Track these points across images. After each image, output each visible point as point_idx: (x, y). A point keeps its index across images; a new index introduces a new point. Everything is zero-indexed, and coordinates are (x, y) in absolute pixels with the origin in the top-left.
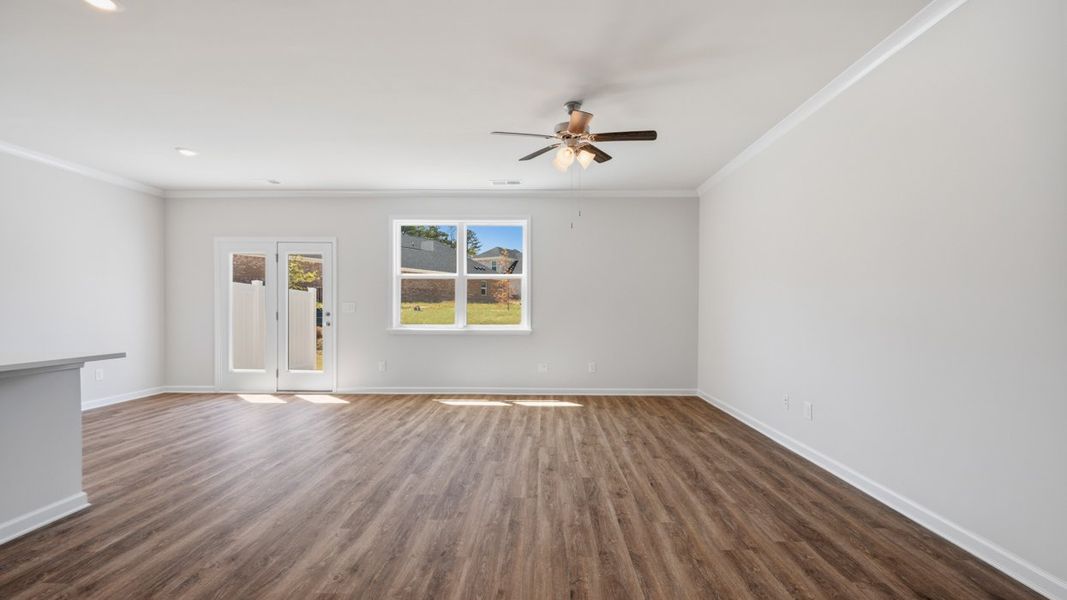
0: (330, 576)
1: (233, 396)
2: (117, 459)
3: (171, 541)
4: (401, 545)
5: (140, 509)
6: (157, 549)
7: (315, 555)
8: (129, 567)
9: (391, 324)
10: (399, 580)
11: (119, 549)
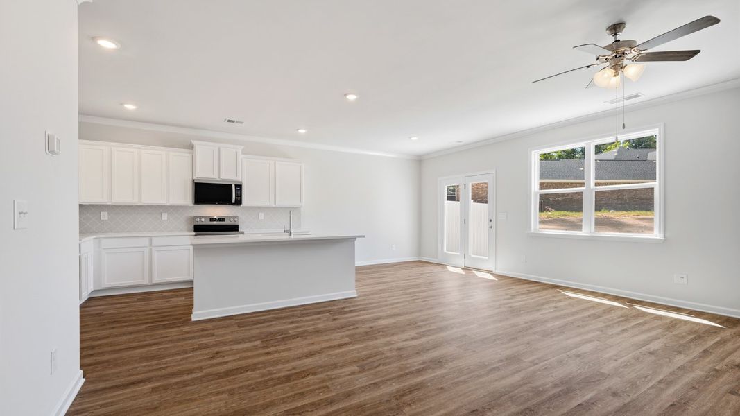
0: (390, 347)
1: (443, 266)
2: (378, 284)
3: (364, 315)
4: (427, 350)
5: (366, 302)
6: (358, 316)
7: (395, 338)
8: (347, 318)
9: (530, 229)
10: (410, 361)
11: (350, 312)
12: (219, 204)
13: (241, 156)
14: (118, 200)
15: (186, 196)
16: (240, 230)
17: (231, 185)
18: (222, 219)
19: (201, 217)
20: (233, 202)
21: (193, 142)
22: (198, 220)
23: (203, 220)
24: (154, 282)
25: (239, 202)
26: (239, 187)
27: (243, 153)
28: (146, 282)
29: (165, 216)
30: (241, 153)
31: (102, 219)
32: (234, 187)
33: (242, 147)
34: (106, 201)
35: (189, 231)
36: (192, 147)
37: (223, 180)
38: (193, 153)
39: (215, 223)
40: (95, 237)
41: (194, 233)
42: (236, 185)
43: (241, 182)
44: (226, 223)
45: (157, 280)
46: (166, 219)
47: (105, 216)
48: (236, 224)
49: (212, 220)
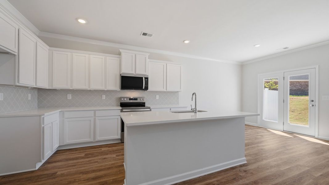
12: (134, 89)
13: (148, 60)
14: (76, 86)
15: (115, 84)
16: (146, 105)
17: (142, 78)
18: (136, 99)
19: (124, 98)
20: (144, 88)
21: (121, 50)
22: (123, 99)
23: (125, 99)
24: (96, 140)
25: (146, 88)
26: (147, 79)
27: (149, 59)
28: (92, 140)
29: (104, 97)
30: (148, 58)
31: (68, 98)
32: (144, 79)
33: (149, 54)
34: (69, 87)
35: (117, 106)
36: (120, 54)
37: (138, 74)
38: (120, 58)
39: (131, 101)
40: (60, 110)
41: (121, 108)
42: (145, 78)
43: (148, 76)
44: (138, 101)
45: (98, 138)
46: (105, 98)
47: (70, 97)
48: (144, 102)
49: (130, 99)
